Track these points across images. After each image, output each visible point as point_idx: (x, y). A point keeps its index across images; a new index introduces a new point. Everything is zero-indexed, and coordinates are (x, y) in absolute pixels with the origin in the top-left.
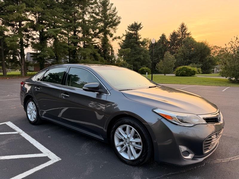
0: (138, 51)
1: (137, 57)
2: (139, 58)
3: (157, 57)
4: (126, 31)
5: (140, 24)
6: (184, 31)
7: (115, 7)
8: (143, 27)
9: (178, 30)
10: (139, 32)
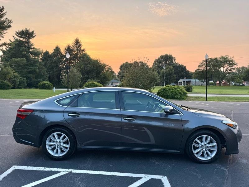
0: (32, 62)
1: (31, 68)
2: (34, 70)
3: (52, 70)
4: (14, 36)
5: (33, 32)
6: (78, 47)
7: (3, 7)
8: (36, 35)
9: (73, 45)
10: (32, 41)
